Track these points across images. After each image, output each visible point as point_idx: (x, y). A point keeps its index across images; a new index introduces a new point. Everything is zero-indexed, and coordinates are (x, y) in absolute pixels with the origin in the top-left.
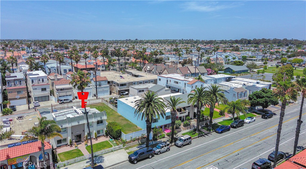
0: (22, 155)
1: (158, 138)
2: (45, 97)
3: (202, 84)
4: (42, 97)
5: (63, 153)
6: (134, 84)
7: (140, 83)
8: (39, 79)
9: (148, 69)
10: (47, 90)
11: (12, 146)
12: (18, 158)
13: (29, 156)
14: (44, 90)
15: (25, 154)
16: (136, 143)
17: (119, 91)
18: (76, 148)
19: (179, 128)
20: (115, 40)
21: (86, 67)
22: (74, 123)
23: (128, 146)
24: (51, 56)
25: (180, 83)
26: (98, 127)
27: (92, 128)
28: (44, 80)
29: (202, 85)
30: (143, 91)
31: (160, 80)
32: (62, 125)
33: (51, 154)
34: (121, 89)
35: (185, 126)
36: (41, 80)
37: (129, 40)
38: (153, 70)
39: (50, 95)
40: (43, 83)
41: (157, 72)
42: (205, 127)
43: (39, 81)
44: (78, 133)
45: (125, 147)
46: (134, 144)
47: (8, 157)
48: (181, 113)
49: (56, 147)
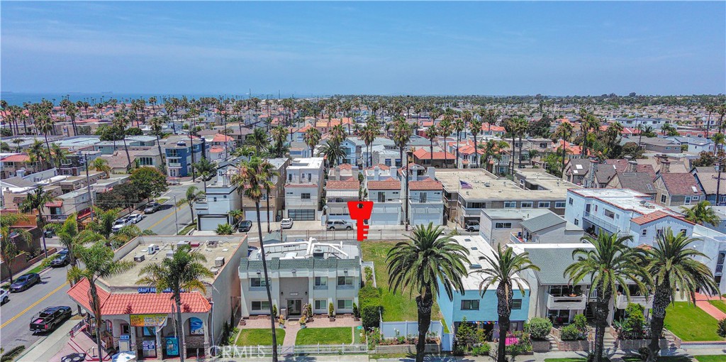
0: (154, 312)
1: (466, 352)
2: (308, 211)
3: (684, 227)
4: (302, 211)
5: (251, 330)
6: (508, 205)
7: (524, 205)
8: (303, 175)
9: (576, 172)
10: (312, 197)
11: (144, 291)
12: (147, 316)
13: (166, 317)
14: (306, 196)
15: (160, 312)
16: (404, 351)
17: (465, 218)
18: (280, 327)
19: (544, 340)
20: (572, 95)
21: (432, 157)
22: (283, 272)
23: (380, 352)
24: (390, 130)
25: (618, 216)
26: (338, 291)
27: (326, 291)
28: (313, 176)
29: (684, 232)
30: (508, 225)
31: (571, 201)
32: (259, 272)
33: (206, 325)
34: (471, 216)
35: (567, 338)
36: (306, 176)
37: (611, 95)
38: (587, 176)
39: (316, 209)
40: (310, 184)
41: (596, 182)
42: (639, 357)
43: (303, 177)
44: (295, 296)
45: (374, 351)
46: (397, 351)
47: (129, 310)
48: (557, 298)
49: (247, 315)
